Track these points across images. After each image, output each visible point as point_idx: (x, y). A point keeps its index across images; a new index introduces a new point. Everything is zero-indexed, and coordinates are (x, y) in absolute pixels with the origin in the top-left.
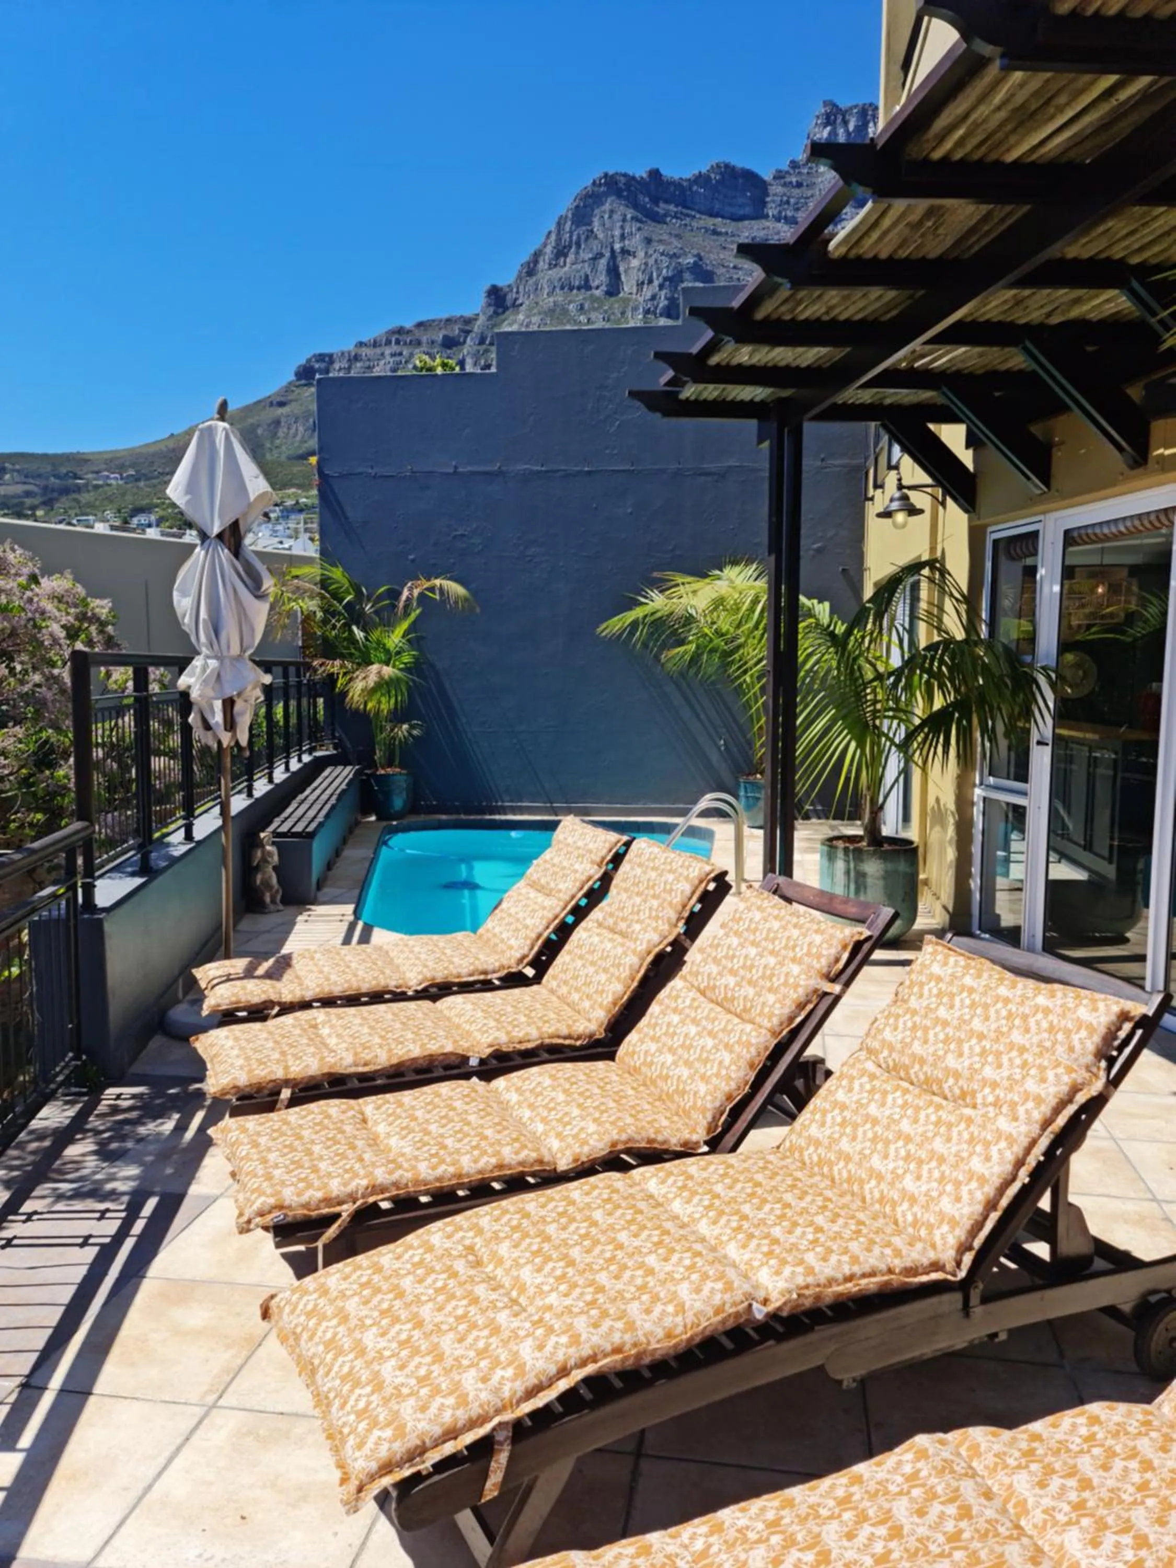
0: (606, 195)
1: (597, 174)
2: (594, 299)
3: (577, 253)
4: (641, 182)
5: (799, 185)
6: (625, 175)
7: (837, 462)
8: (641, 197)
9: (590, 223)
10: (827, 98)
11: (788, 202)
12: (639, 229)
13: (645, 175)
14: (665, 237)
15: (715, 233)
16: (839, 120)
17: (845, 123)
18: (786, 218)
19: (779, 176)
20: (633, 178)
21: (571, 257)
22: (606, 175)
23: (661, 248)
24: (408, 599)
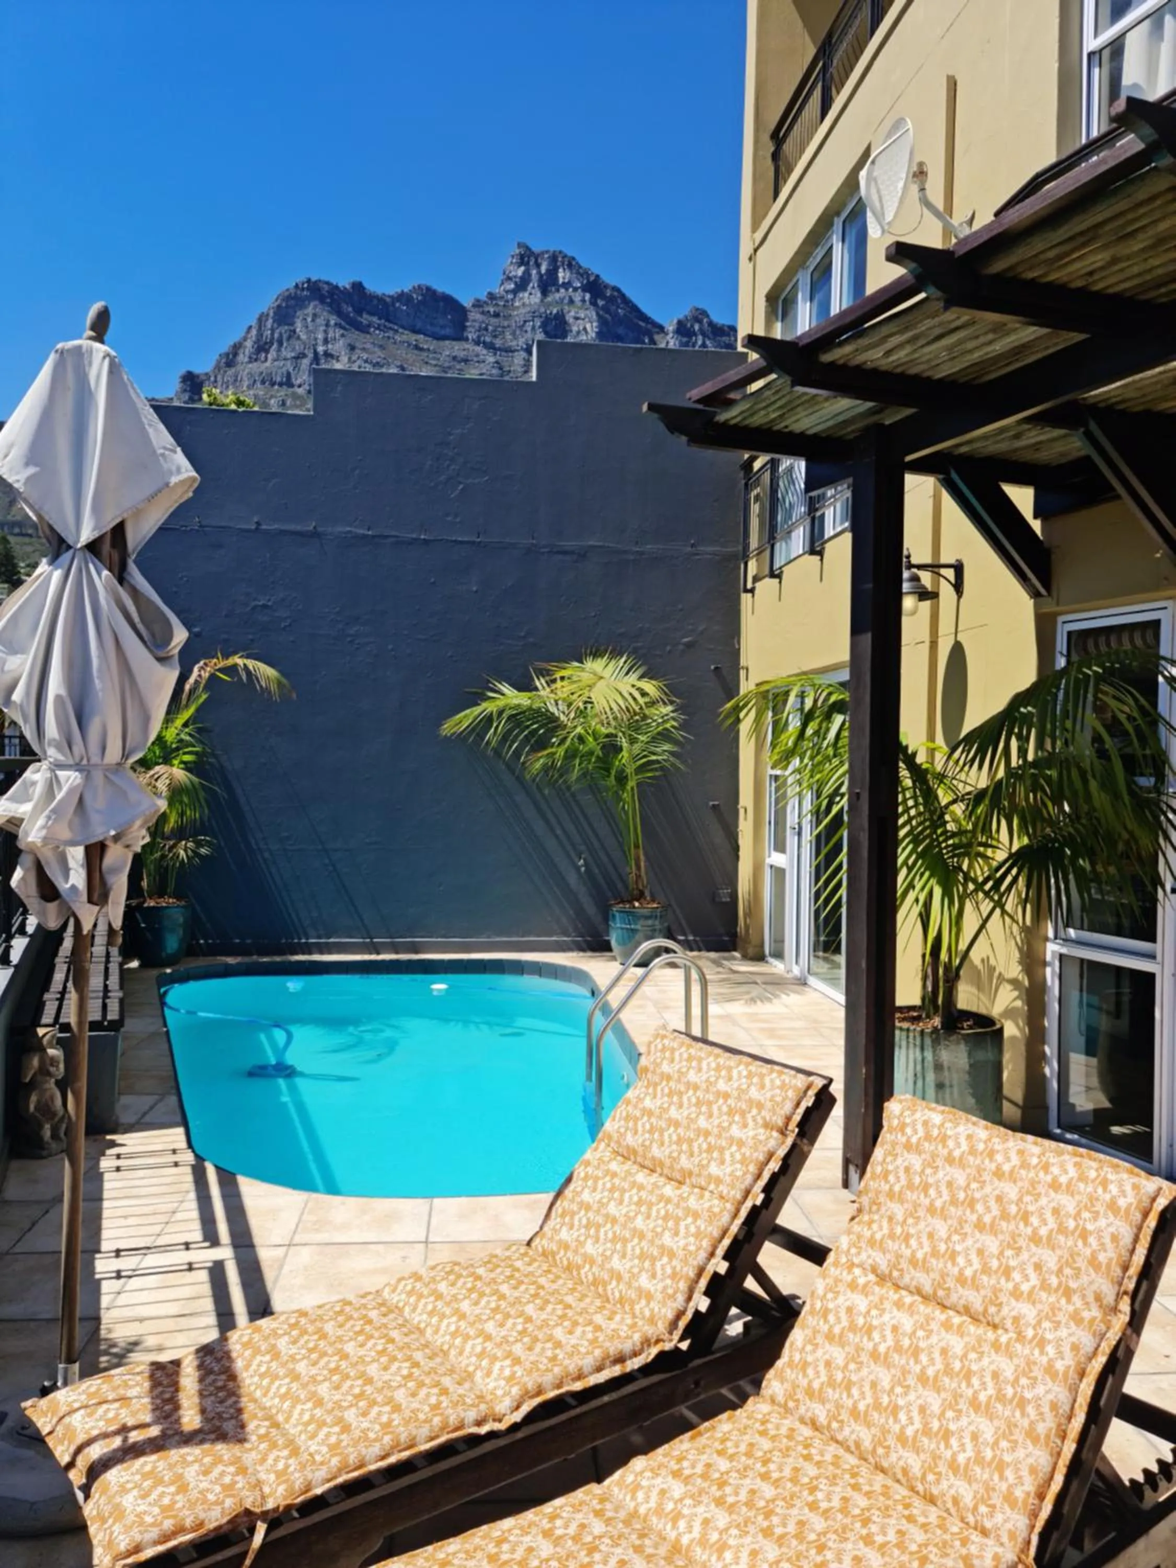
0: (309, 299)
1: (301, 278)
2: (295, 396)
3: (279, 350)
4: (344, 292)
5: (497, 315)
6: (328, 283)
7: (710, 549)
8: (344, 306)
9: (292, 324)
10: (521, 240)
11: (486, 329)
12: (343, 336)
13: (348, 286)
14: (368, 346)
15: (417, 347)
16: (532, 263)
17: (538, 266)
18: (484, 343)
19: (478, 304)
20: (337, 287)
21: (272, 354)
22: (309, 281)
23: (365, 356)
24: (196, 682)
